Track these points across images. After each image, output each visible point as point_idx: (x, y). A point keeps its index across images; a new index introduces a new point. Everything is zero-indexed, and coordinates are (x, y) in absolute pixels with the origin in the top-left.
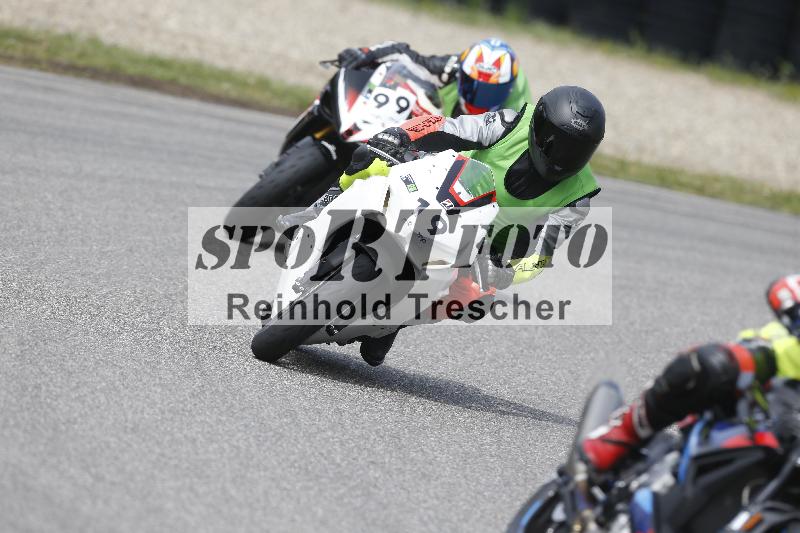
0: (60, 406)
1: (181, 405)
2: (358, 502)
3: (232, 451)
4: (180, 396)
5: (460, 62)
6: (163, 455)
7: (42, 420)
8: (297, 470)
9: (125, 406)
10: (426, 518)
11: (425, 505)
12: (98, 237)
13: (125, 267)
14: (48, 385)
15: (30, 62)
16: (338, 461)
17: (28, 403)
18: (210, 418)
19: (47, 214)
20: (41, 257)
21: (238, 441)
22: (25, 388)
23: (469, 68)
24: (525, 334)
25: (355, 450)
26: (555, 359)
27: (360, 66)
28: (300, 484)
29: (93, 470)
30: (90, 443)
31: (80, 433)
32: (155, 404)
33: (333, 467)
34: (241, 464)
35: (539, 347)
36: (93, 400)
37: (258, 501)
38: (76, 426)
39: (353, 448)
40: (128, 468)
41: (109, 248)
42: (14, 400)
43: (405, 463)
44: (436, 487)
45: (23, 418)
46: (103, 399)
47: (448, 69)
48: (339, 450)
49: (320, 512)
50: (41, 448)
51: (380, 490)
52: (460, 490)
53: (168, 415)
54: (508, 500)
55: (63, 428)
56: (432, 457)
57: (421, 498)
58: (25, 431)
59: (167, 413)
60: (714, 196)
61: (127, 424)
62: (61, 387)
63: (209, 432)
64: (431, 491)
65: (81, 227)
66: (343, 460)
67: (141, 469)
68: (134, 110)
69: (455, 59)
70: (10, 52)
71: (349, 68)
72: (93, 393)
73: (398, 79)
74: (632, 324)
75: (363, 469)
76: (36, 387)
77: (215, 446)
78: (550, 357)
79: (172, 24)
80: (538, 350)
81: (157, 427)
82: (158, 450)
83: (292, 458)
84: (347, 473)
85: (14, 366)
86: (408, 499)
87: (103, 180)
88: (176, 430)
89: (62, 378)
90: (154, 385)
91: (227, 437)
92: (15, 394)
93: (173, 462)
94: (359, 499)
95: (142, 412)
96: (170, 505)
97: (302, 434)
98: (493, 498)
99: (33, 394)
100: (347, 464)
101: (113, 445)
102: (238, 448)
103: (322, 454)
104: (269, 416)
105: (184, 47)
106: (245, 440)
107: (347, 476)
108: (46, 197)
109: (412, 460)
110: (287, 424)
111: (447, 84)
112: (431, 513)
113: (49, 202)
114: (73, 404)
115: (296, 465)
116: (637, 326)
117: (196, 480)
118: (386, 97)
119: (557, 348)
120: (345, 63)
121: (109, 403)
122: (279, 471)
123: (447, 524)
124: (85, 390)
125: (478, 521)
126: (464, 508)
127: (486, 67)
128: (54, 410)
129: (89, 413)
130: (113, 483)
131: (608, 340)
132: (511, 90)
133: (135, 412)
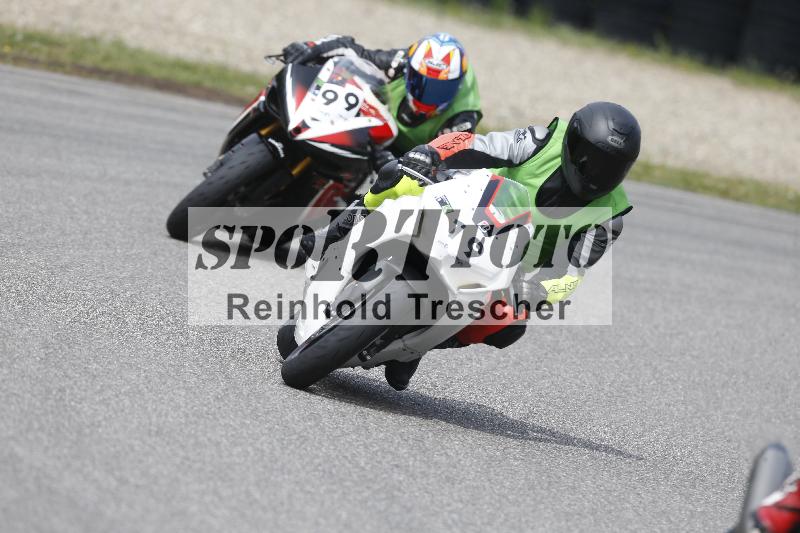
0: (85, 409)
1: (205, 409)
2: (382, 506)
3: (256, 454)
4: (204, 399)
5: (408, 56)
6: (188, 459)
7: (67, 424)
8: (321, 473)
9: (149, 409)
10: (450, 522)
11: (449, 508)
12: (123, 241)
13: (149, 271)
14: (72, 388)
15: (54, 65)
16: (363, 464)
17: (52, 406)
18: (234, 421)
19: (72, 218)
20: (66, 260)
21: (262, 444)
22: (49, 391)
23: (417, 63)
24: (549, 337)
25: (379, 453)
26: (579, 363)
27: (307, 61)
28: (324, 488)
29: (117, 473)
30: (115, 446)
31: (105, 436)
32: (180, 407)
33: (357, 470)
34: (265, 467)
35: (563, 350)
36: (117, 403)
37: (282, 504)
38: (100, 430)
39: (377, 451)
40: (153, 471)
41: (134, 251)
42: (38, 404)
43: (429, 467)
44: (460, 490)
45: (48, 421)
46: (127, 402)
47: (394, 64)
48: (363, 453)
49: (344, 515)
50: (65, 451)
51: (404, 493)
52: (484, 493)
53: (193, 419)
54: (532, 503)
55: (87, 431)
56: (455, 460)
57: (445, 502)
58: (50, 434)
59: (191, 416)
60: (738, 199)
61: (152, 428)
62: (85, 391)
63: (232, 436)
64: (455, 495)
65: (105, 230)
66: (367, 464)
67: (165, 472)
68: (157, 113)
69: (401, 53)
70: (34, 55)
71: (296, 62)
72: (117, 396)
73: (346, 74)
74: (656, 327)
75: (387, 473)
76: (60, 390)
77: (240, 449)
78: (575, 360)
79: (197, 27)
80: (562, 354)
81: (181, 430)
82: (182, 453)
83: (317, 461)
84: (371, 476)
85: (38, 369)
86: (432, 502)
87: (127, 183)
88: (199, 433)
89: (87, 381)
90: (178, 388)
91: (251, 440)
92: (40, 397)
93: (198, 465)
94: (383, 503)
95: (166, 415)
96: (194, 508)
97: (325, 438)
98: (517, 501)
99: (58, 397)
100: (372, 468)
101: (137, 448)
102: (263, 451)
103: (346, 457)
104: (293, 419)
105: (208, 51)
106: (270, 443)
107: (371, 480)
108: (70, 200)
109: (436, 463)
110: (311, 427)
111: (393, 79)
112: (455, 516)
113: (74, 206)
114: (97, 407)
115: (320, 468)
116: (661, 329)
117: (219, 483)
118: (335, 93)
119: (582, 350)
120: (290, 59)
121: (133, 406)
122: (303, 475)
123: (472, 527)
124: (110, 393)
125: (502, 524)
126: (488, 511)
127: (435, 63)
128: (78, 413)
129: (114, 416)
130: (137, 486)
131: (632, 344)
132: (460, 87)
133: (160, 415)
